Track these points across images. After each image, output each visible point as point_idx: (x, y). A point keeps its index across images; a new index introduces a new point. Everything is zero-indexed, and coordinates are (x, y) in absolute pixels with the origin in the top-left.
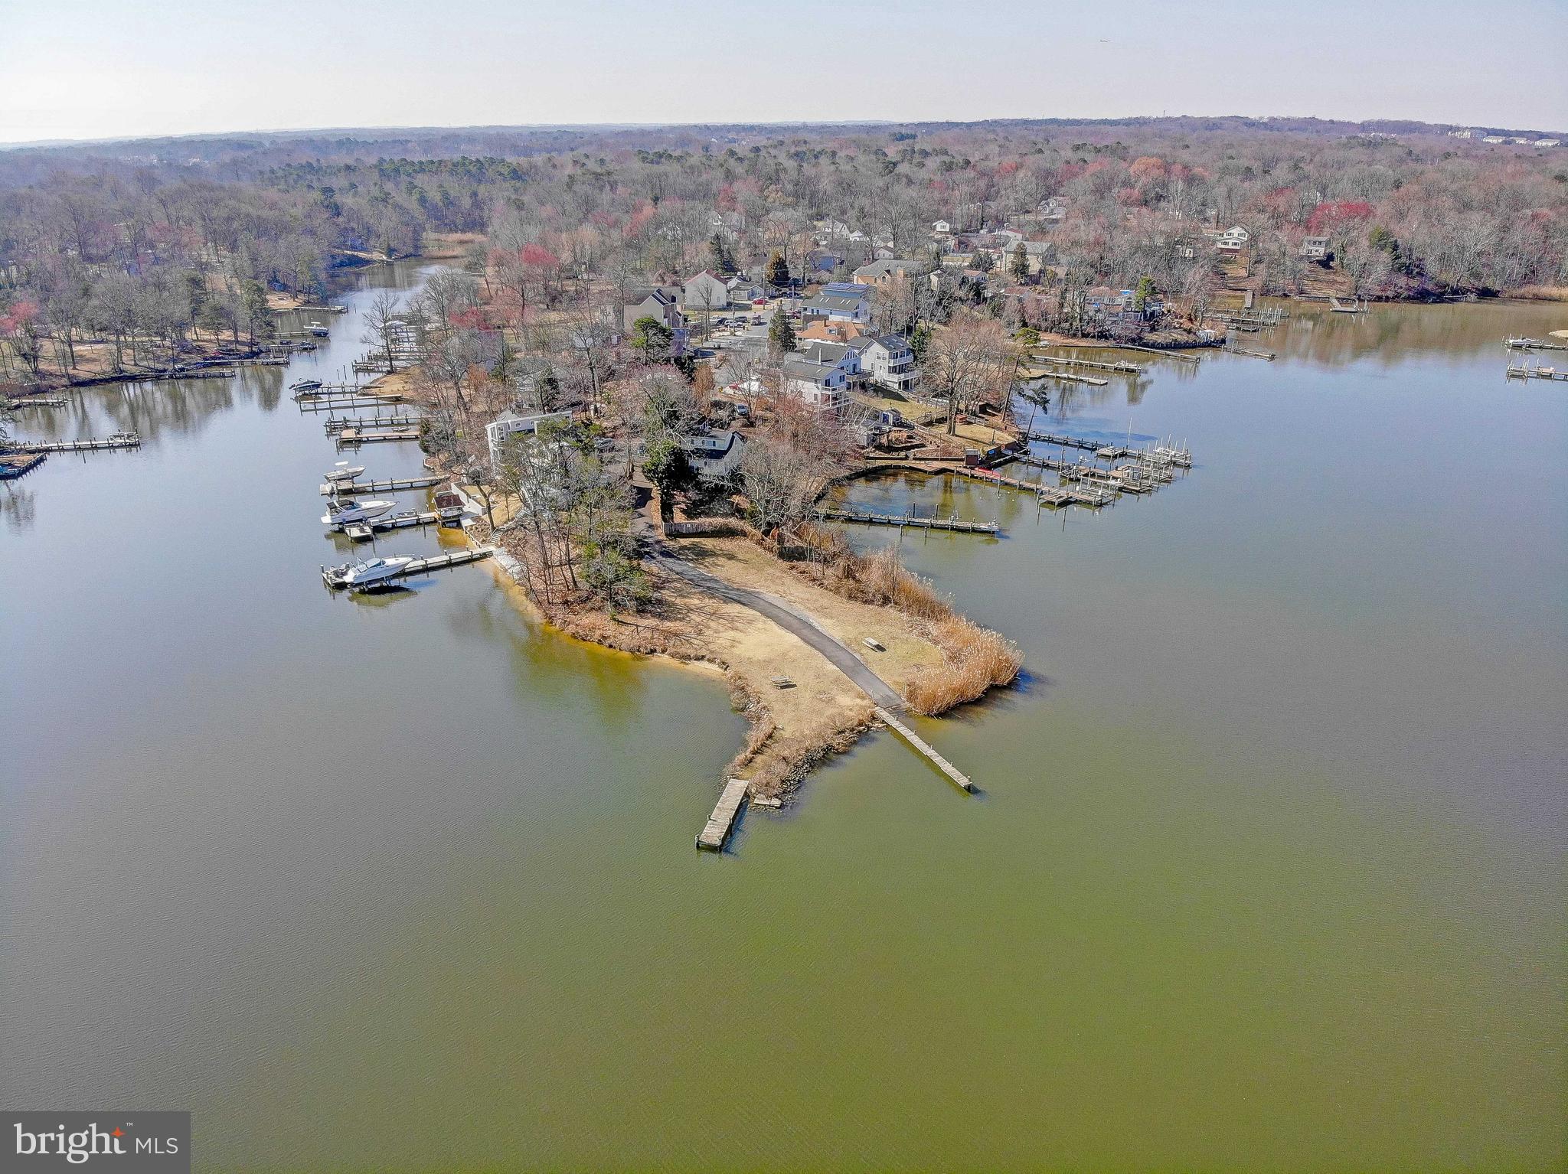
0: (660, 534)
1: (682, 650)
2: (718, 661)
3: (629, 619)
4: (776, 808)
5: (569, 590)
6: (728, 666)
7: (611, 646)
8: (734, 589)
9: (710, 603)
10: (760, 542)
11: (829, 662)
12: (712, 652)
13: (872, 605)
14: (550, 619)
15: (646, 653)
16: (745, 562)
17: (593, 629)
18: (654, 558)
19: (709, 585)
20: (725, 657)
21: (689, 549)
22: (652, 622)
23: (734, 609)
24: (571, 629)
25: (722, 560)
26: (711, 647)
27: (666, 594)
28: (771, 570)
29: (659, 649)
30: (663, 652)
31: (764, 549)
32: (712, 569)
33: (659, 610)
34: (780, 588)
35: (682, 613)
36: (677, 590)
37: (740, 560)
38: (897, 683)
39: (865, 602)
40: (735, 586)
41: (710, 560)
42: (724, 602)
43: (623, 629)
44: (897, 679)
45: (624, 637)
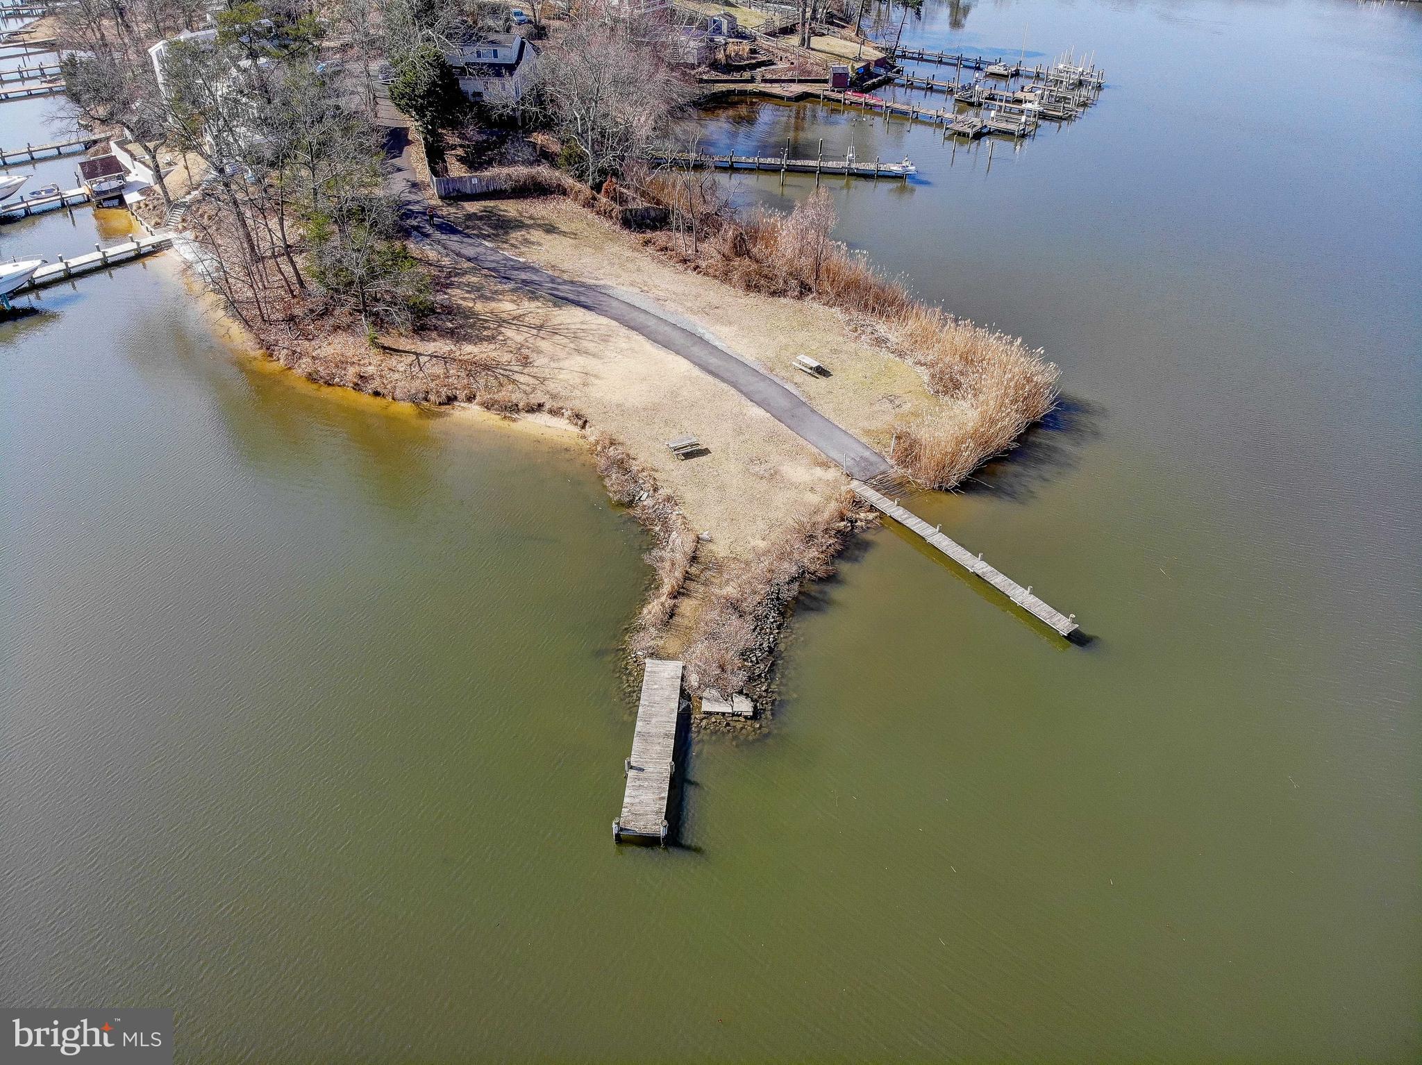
0: (431, 197)
1: (502, 396)
2: (567, 413)
3: (404, 344)
4: (746, 717)
5: (294, 297)
6: (586, 422)
7: (377, 394)
8: (565, 282)
9: (533, 309)
10: (590, 203)
11: (750, 403)
12: (554, 397)
13: (785, 297)
14: (269, 350)
15: (440, 404)
16: (574, 235)
17: (343, 363)
18: (427, 236)
19: (523, 276)
20: (578, 405)
21: (481, 218)
22: (442, 346)
23: (571, 317)
24: (305, 365)
25: (536, 235)
26: (551, 386)
27: (457, 296)
28: (616, 249)
29: (461, 395)
30: (470, 399)
31: (598, 213)
32: (523, 249)
33: (450, 325)
34: (637, 278)
35: (489, 328)
36: (474, 289)
37: (564, 234)
38: (867, 432)
39: (773, 294)
40: (566, 277)
41: (516, 235)
42: (555, 305)
43: (393, 361)
44: (866, 424)
45: (396, 376)
